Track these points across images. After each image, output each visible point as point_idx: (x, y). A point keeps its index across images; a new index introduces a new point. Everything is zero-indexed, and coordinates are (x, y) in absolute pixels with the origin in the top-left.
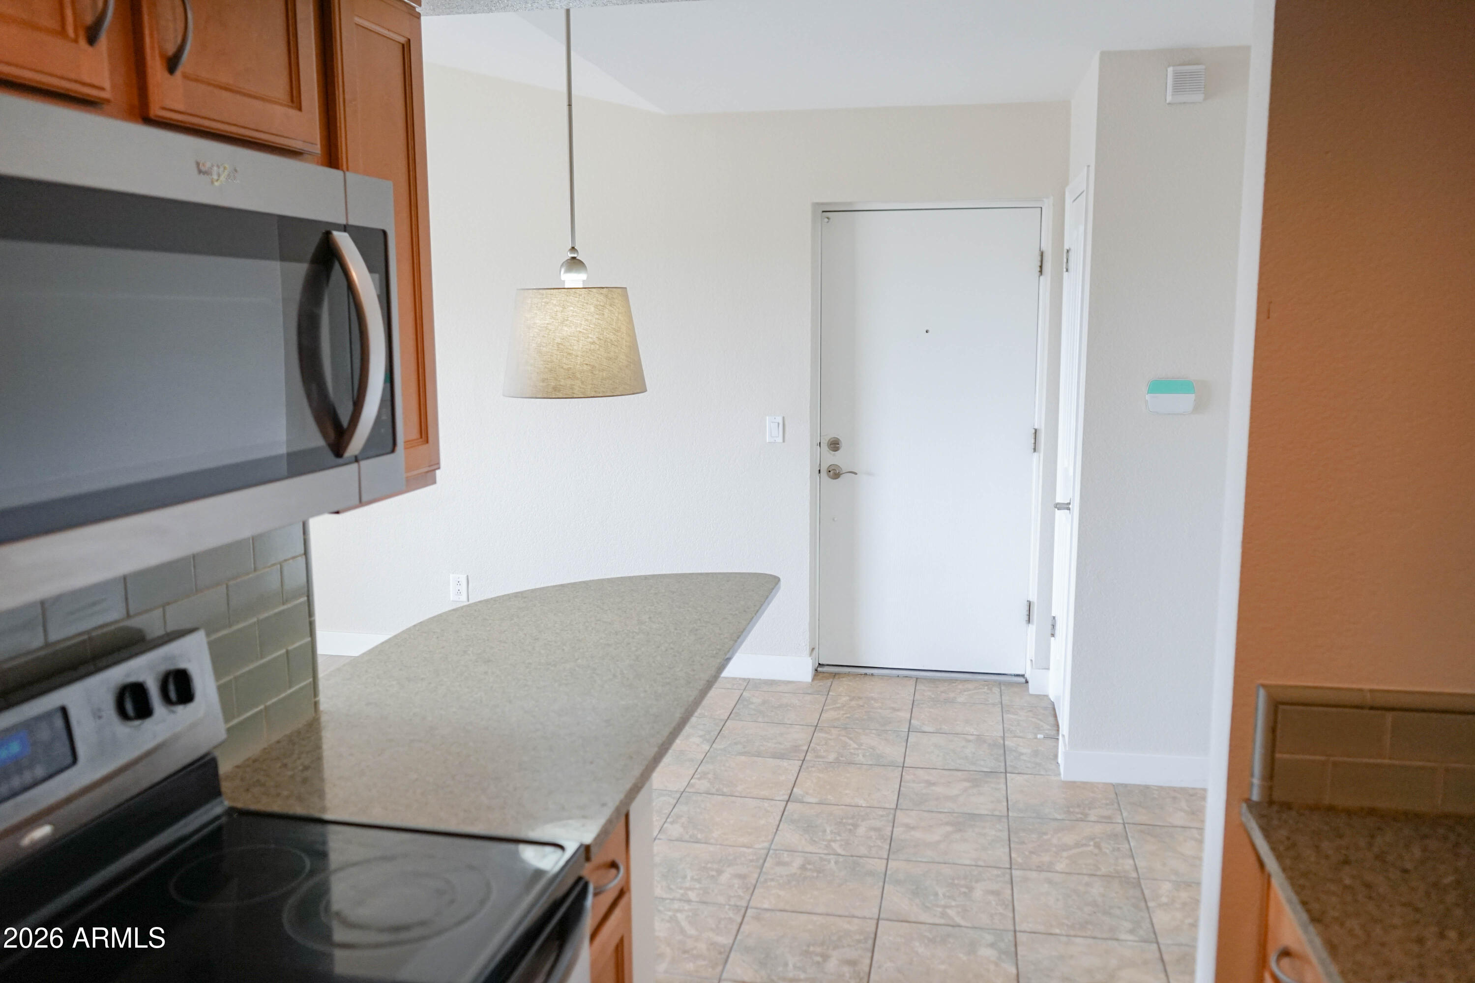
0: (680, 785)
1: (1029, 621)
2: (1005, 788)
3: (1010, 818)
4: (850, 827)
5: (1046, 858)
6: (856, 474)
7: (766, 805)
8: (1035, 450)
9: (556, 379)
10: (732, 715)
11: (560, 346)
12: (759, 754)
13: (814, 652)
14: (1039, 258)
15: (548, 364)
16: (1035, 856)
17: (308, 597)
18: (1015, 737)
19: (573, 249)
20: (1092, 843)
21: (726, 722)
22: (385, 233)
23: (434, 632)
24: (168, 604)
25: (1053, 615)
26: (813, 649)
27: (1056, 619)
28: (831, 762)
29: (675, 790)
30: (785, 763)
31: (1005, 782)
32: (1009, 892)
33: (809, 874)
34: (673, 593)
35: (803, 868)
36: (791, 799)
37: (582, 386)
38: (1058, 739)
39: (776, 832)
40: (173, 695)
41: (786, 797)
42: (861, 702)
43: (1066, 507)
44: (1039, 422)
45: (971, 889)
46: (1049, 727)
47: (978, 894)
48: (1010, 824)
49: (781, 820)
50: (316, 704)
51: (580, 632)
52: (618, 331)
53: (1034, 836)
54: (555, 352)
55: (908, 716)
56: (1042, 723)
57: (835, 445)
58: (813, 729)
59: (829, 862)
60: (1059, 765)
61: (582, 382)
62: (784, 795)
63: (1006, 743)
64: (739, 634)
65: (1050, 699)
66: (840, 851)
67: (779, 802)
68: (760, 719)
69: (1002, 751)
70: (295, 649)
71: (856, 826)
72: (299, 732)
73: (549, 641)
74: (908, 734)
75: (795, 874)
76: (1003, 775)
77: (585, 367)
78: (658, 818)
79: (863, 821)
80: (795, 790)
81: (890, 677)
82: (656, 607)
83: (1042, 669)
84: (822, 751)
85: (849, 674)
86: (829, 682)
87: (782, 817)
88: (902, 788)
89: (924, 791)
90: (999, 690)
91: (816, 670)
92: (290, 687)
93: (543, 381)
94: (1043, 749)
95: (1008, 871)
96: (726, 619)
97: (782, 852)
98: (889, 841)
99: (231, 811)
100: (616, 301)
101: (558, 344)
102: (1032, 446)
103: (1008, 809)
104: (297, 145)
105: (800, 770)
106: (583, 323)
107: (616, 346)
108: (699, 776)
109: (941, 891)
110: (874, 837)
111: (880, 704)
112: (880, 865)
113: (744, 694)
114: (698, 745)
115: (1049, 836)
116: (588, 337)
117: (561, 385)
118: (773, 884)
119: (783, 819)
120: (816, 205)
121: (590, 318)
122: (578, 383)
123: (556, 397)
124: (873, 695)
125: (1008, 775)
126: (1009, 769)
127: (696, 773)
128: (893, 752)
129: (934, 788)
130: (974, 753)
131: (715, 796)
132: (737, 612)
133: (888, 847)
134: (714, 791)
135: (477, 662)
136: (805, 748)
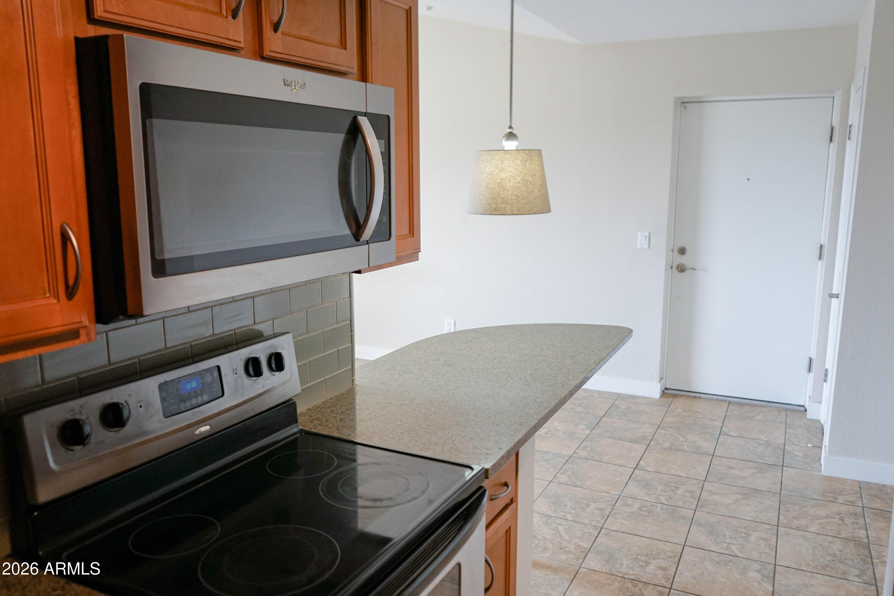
0: (570, 452)
1: (810, 370)
2: (781, 475)
3: (781, 494)
4: (673, 488)
5: (803, 523)
6: (695, 269)
7: (621, 469)
8: (820, 258)
9: (496, 204)
10: (606, 414)
11: (500, 184)
12: (620, 439)
13: (663, 380)
14: (830, 131)
15: (491, 195)
16: (796, 520)
17: (351, 321)
18: (792, 444)
19: (510, 127)
20: (838, 517)
21: (602, 418)
22: (388, 117)
23: (423, 348)
24: (276, 318)
25: (826, 367)
26: (662, 379)
27: (828, 370)
28: (666, 448)
29: (566, 455)
30: (636, 446)
31: (781, 472)
32: (775, 540)
33: (643, 513)
34: (565, 334)
35: (640, 509)
36: (637, 468)
37: (511, 208)
38: (822, 448)
39: (625, 486)
40: (274, 366)
41: (635, 466)
42: (690, 414)
43: (837, 296)
44: (824, 240)
45: (749, 535)
46: (817, 441)
47: (753, 538)
48: (781, 498)
49: (629, 479)
50: (353, 380)
51: (505, 353)
52: (534, 176)
53: (797, 508)
54: (496, 188)
55: (721, 425)
56: (813, 438)
57: (682, 251)
58: (657, 427)
59: (657, 507)
60: (822, 466)
61: (511, 206)
62: (633, 464)
63: (786, 447)
64: (600, 361)
65: (821, 423)
66: (664, 502)
67: (630, 468)
68: (624, 418)
69: (782, 453)
70: (342, 349)
71: (677, 488)
72: (342, 395)
73: (486, 357)
74: (719, 436)
75: (634, 512)
76: (781, 468)
77: (513, 197)
78: (554, 470)
79: (682, 485)
80: (640, 462)
81: (712, 400)
82: (552, 342)
83: (817, 403)
84: (661, 441)
85: (684, 396)
86: (670, 400)
87: (630, 477)
88: (710, 469)
89: (726, 472)
90: (785, 414)
91: (663, 392)
92: (339, 370)
93: (489, 204)
94: (811, 454)
95: (776, 527)
96: (594, 351)
97: (627, 498)
98: (697, 500)
99: (302, 431)
100: (534, 158)
101: (498, 183)
102: (818, 256)
103: (781, 489)
104: (343, 69)
105: (645, 451)
106: (513, 170)
107: (533, 184)
108: (581, 448)
109: (728, 534)
110: (688, 496)
111: (703, 416)
112: (690, 514)
113: (616, 402)
114: (583, 430)
115: (808, 509)
116: (516, 179)
117: (499, 207)
118: (619, 516)
119: (631, 479)
120: (677, 99)
121: (517, 168)
122: (509, 206)
123: (496, 214)
124: (698, 409)
125: (784, 467)
126: (785, 465)
127: (580, 446)
128: (708, 446)
129: (732, 470)
130: (763, 452)
131: (590, 461)
132: (601, 348)
133: (696, 503)
134: (590, 458)
135: (444, 365)
136: (651, 438)
